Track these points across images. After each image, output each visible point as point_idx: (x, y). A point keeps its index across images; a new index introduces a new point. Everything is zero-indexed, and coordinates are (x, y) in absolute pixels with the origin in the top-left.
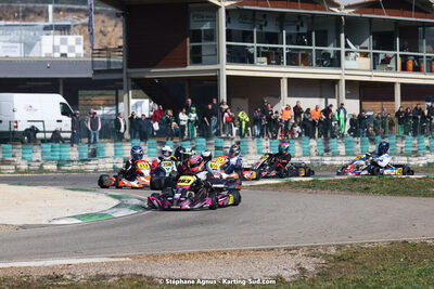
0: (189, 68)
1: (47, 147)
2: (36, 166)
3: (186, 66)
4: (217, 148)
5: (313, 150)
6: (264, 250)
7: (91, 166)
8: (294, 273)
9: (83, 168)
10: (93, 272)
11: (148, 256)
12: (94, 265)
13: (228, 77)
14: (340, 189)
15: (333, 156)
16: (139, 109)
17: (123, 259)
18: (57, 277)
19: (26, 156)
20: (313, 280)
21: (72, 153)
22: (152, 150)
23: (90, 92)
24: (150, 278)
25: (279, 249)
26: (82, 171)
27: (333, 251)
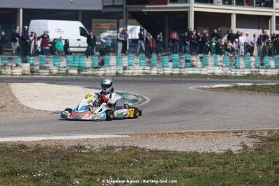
0: (169, 5)
1: (70, 58)
2: (63, 71)
3: (166, 4)
4: (187, 61)
5: (252, 64)
6: (219, 132)
7: (101, 72)
8: (239, 148)
9: (95, 73)
10: (104, 144)
11: (141, 135)
12: (105, 139)
13: (195, 12)
14: (271, 92)
15: (267, 68)
16: (133, 32)
17: (124, 136)
18: (81, 147)
19: (56, 63)
20: (252, 153)
21: (88, 62)
22: (142, 61)
23: (100, 20)
24: (143, 149)
25: (229, 132)
26: (95, 75)
27: (266, 134)
